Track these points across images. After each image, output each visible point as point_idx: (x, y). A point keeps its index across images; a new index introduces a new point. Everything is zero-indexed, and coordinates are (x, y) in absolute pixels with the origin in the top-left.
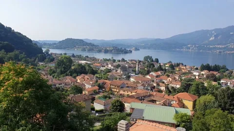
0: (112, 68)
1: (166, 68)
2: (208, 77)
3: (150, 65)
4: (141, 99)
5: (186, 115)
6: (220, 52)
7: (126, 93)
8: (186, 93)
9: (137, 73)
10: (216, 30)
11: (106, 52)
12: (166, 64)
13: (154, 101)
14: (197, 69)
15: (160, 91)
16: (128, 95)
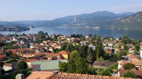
0: (16, 40)
1: (53, 38)
2: (74, 41)
3: (43, 37)
4: (37, 58)
5: (65, 63)
6: (79, 28)
7: (28, 56)
8: (64, 51)
9: (34, 42)
10: (77, 16)
11: (10, 30)
12: (52, 35)
13: (46, 59)
14: (69, 37)
15: (50, 52)
16: (29, 57)
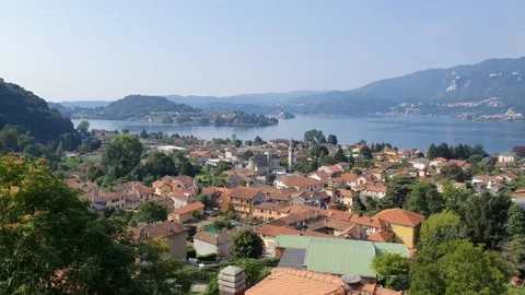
0: (235, 159)
1: (354, 156)
2: (444, 173)
3: (320, 150)
4: (300, 226)
5: (398, 258)
6: (469, 117)
7: (266, 215)
8: (397, 209)
10: (460, 69)
11: (220, 123)
12: (354, 147)
13: (328, 231)
14: (421, 155)
15: (342, 208)
16: (270, 219)
